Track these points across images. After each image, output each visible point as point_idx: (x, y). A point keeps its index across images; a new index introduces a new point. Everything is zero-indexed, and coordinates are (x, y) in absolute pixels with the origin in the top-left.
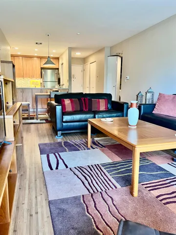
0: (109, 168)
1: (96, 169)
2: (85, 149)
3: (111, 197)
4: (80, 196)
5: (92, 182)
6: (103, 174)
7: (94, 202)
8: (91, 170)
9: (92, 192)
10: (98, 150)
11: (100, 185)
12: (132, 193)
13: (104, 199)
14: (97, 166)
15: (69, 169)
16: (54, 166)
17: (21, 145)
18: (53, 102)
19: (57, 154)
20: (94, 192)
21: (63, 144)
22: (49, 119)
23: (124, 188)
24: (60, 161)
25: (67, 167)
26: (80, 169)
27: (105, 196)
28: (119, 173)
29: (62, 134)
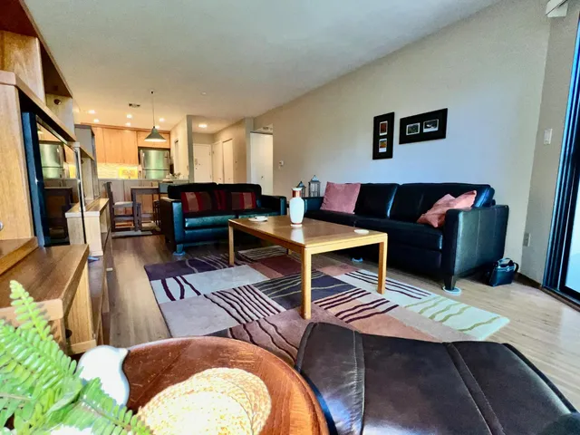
0: (266, 287)
1: (247, 292)
2: (225, 267)
3: (273, 325)
4: (226, 330)
5: (242, 309)
6: (257, 297)
7: (250, 334)
8: (239, 293)
9: (244, 322)
10: (245, 267)
11: (255, 311)
12: (302, 315)
13: (263, 329)
14: (248, 288)
15: (202, 296)
16: (177, 294)
17: (111, 269)
18: (166, 198)
19: (179, 278)
20: (247, 321)
21: (187, 263)
22: (158, 229)
23: (292, 311)
24: (186, 287)
25: (198, 293)
26: (222, 294)
27: (265, 325)
28: (281, 293)
29: (185, 249)
